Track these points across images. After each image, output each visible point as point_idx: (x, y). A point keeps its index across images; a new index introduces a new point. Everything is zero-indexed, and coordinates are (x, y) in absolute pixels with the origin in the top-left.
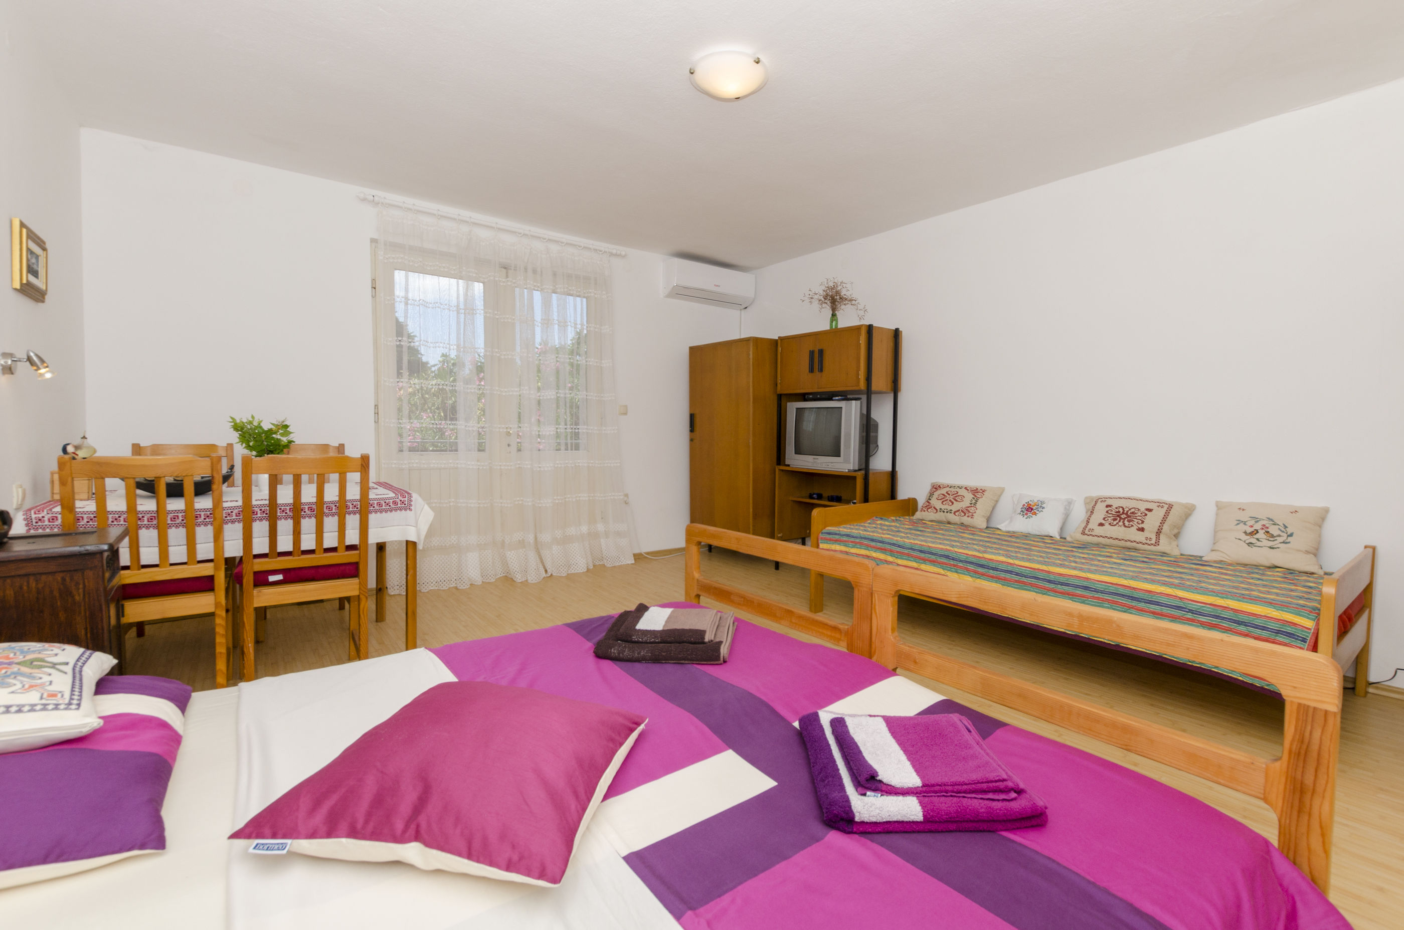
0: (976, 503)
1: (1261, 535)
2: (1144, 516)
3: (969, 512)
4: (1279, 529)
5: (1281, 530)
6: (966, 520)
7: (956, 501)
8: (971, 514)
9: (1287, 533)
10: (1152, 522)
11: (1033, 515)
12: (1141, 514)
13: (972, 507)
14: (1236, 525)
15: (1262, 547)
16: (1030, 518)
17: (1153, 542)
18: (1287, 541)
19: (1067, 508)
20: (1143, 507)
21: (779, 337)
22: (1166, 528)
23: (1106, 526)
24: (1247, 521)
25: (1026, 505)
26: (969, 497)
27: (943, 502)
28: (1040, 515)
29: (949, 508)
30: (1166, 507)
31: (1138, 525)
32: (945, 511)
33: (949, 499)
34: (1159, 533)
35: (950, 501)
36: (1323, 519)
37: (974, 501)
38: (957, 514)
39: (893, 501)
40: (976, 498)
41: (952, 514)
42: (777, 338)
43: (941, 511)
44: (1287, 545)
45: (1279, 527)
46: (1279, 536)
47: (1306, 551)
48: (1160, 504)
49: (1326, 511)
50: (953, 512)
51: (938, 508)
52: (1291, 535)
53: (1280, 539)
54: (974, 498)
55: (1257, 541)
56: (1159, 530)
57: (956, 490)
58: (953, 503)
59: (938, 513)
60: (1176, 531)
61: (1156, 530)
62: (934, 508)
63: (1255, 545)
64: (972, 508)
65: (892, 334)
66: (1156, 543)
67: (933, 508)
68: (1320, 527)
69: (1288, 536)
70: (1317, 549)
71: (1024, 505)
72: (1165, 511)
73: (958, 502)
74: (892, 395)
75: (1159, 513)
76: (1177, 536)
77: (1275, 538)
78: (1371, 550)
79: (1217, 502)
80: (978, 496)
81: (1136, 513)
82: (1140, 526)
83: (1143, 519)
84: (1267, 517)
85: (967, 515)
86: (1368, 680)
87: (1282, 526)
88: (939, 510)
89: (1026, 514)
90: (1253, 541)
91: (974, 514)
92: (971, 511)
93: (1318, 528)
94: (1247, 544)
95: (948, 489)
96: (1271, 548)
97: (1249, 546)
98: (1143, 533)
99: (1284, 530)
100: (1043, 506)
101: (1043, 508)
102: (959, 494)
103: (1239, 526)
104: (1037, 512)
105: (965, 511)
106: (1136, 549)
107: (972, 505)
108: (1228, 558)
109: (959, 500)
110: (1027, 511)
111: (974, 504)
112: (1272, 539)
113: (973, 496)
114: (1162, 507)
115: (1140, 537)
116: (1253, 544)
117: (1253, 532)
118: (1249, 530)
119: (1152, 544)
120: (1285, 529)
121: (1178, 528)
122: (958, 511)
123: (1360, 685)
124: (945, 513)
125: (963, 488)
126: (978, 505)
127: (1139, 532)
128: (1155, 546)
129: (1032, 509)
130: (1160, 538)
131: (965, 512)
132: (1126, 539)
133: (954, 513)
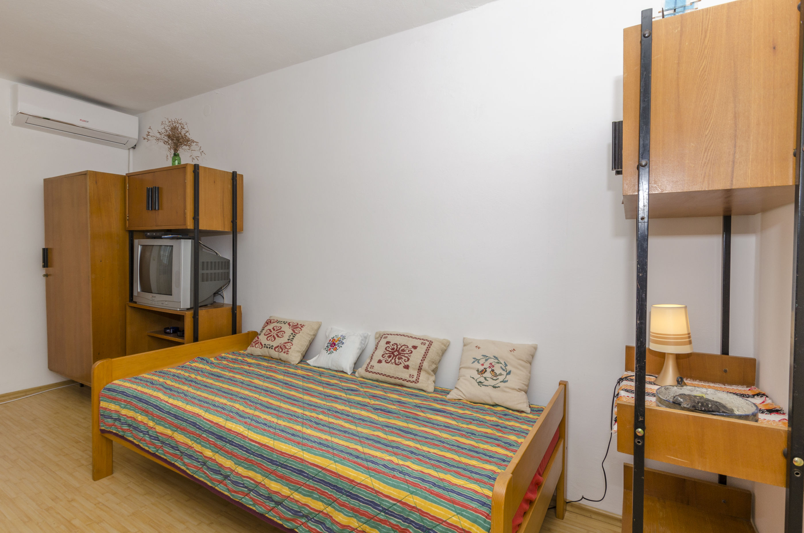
0: (293, 339)
1: (488, 374)
2: (410, 353)
3: (286, 348)
4: (501, 367)
5: (502, 369)
6: (283, 356)
7: (278, 336)
8: (287, 350)
9: (506, 371)
10: (415, 358)
11: (334, 350)
12: (408, 351)
13: (289, 342)
14: (473, 363)
15: (488, 386)
16: (331, 354)
17: (414, 379)
18: (506, 380)
19: (363, 342)
20: (411, 343)
21: (126, 174)
22: (425, 364)
23: (382, 363)
24: (480, 360)
25: (332, 339)
26: (288, 331)
27: (268, 337)
28: (340, 350)
29: (272, 343)
30: (428, 343)
31: (405, 363)
32: (268, 346)
33: (273, 335)
34: (420, 369)
35: (274, 336)
36: (533, 356)
37: (292, 337)
38: (276, 349)
39: (234, 335)
40: (294, 334)
41: (273, 350)
42: (125, 175)
43: (265, 347)
44: (506, 383)
45: (501, 365)
46: (501, 374)
47: (519, 389)
48: (423, 341)
49: (535, 348)
50: (274, 347)
51: (263, 344)
52: (509, 373)
53: (501, 378)
54: (292, 334)
55: (484, 380)
56: (420, 367)
57: (281, 325)
58: (275, 339)
59: (263, 348)
60: (434, 366)
61: (418, 367)
62: (261, 344)
63: (483, 384)
64: (289, 344)
65: (230, 177)
66: (416, 380)
67: (259, 344)
68: (530, 363)
69: (507, 374)
70: (528, 386)
71: (330, 340)
72: (426, 348)
73: (279, 338)
74: (231, 236)
75: (422, 349)
76: (435, 371)
77: (498, 377)
78: (563, 386)
79: (464, 338)
80: (296, 332)
81: (405, 351)
82: (406, 364)
83: (409, 357)
84: (494, 355)
85: (284, 351)
86: (565, 498)
87: (504, 364)
88: (264, 346)
89: (330, 349)
90: (482, 380)
91: (289, 350)
92: (287, 347)
93: (529, 365)
94: (478, 383)
95: (275, 324)
96: (494, 387)
97: (479, 384)
98: (407, 370)
99: (505, 369)
100: (343, 341)
101: (343, 343)
102: (281, 330)
103: (474, 363)
104: (338, 348)
105: (282, 346)
106: (402, 386)
107: (289, 341)
108: (464, 397)
109: (280, 336)
110: (331, 346)
111: (290, 340)
112: (495, 378)
113: (292, 332)
114: (425, 344)
115: (405, 374)
116: (482, 383)
117: (483, 370)
118: (481, 368)
119: (413, 381)
120: (505, 367)
121: (435, 364)
122: (278, 347)
123: (560, 505)
124: (268, 348)
125: (287, 324)
126: (294, 342)
127: (405, 369)
128: (415, 383)
129: (335, 344)
130: (421, 375)
131: (282, 348)
132: (395, 376)
133: (275, 349)
